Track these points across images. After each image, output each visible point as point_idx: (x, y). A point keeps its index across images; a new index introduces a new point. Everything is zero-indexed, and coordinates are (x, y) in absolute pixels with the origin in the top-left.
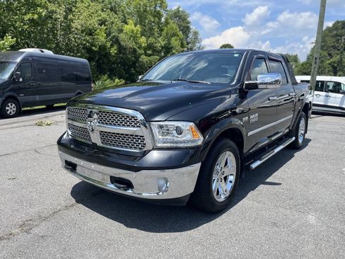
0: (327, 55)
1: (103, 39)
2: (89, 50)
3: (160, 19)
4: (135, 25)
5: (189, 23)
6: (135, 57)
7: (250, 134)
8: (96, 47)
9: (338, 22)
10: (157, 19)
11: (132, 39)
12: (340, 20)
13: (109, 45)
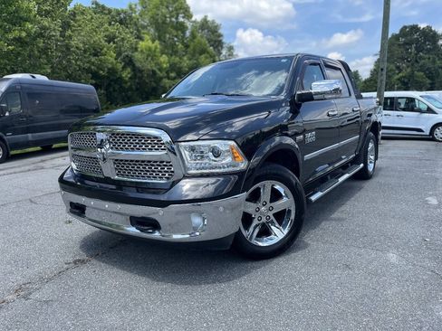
0: (394, 68)
1: (112, 60)
2: (95, 75)
3: (184, 33)
4: (153, 41)
5: (220, 36)
6: (155, 82)
7: (307, 157)
8: (104, 71)
9: (405, 27)
10: (180, 32)
11: (150, 58)
12: (406, 25)
13: (120, 66)
